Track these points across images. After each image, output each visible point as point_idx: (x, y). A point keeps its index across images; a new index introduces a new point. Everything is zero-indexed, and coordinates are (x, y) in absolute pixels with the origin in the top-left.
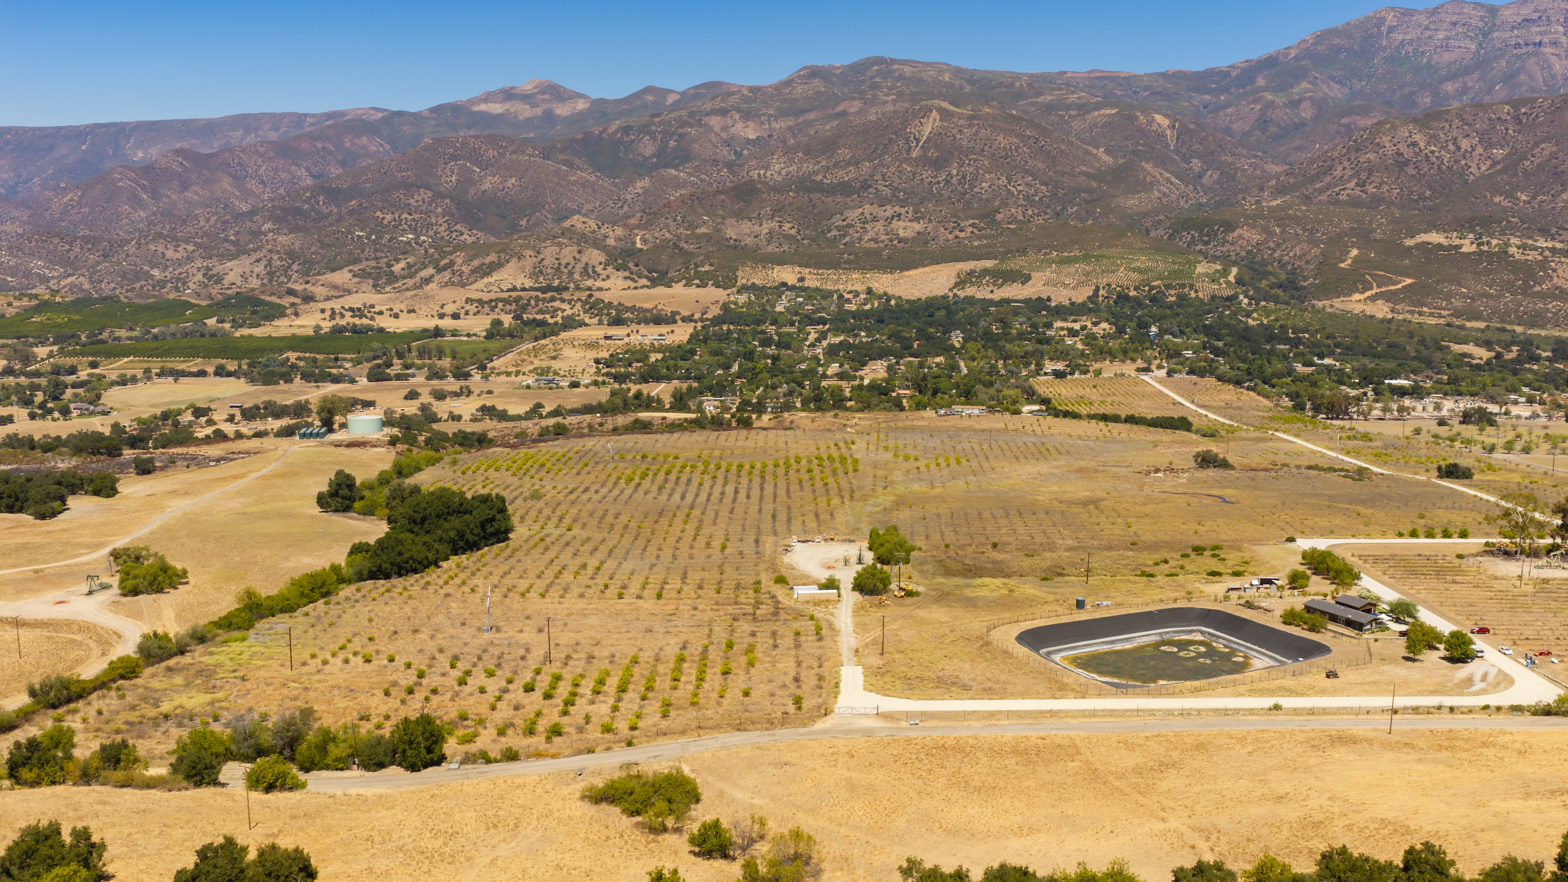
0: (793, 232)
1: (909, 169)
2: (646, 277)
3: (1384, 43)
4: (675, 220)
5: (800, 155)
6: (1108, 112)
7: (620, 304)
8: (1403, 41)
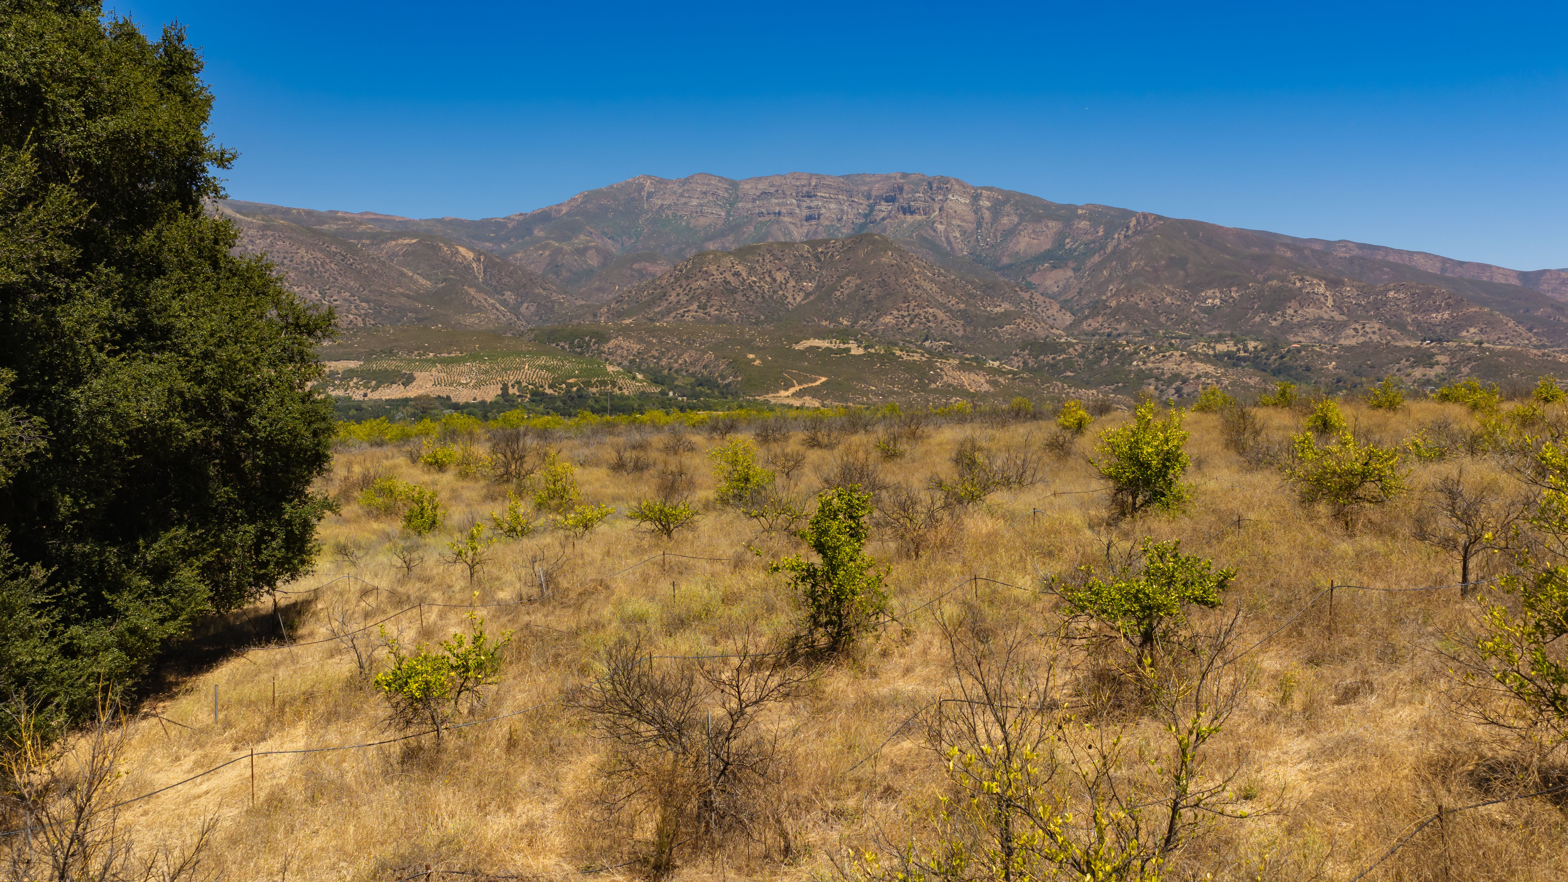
3: (646, 207)
6: (407, 241)
8: (662, 205)
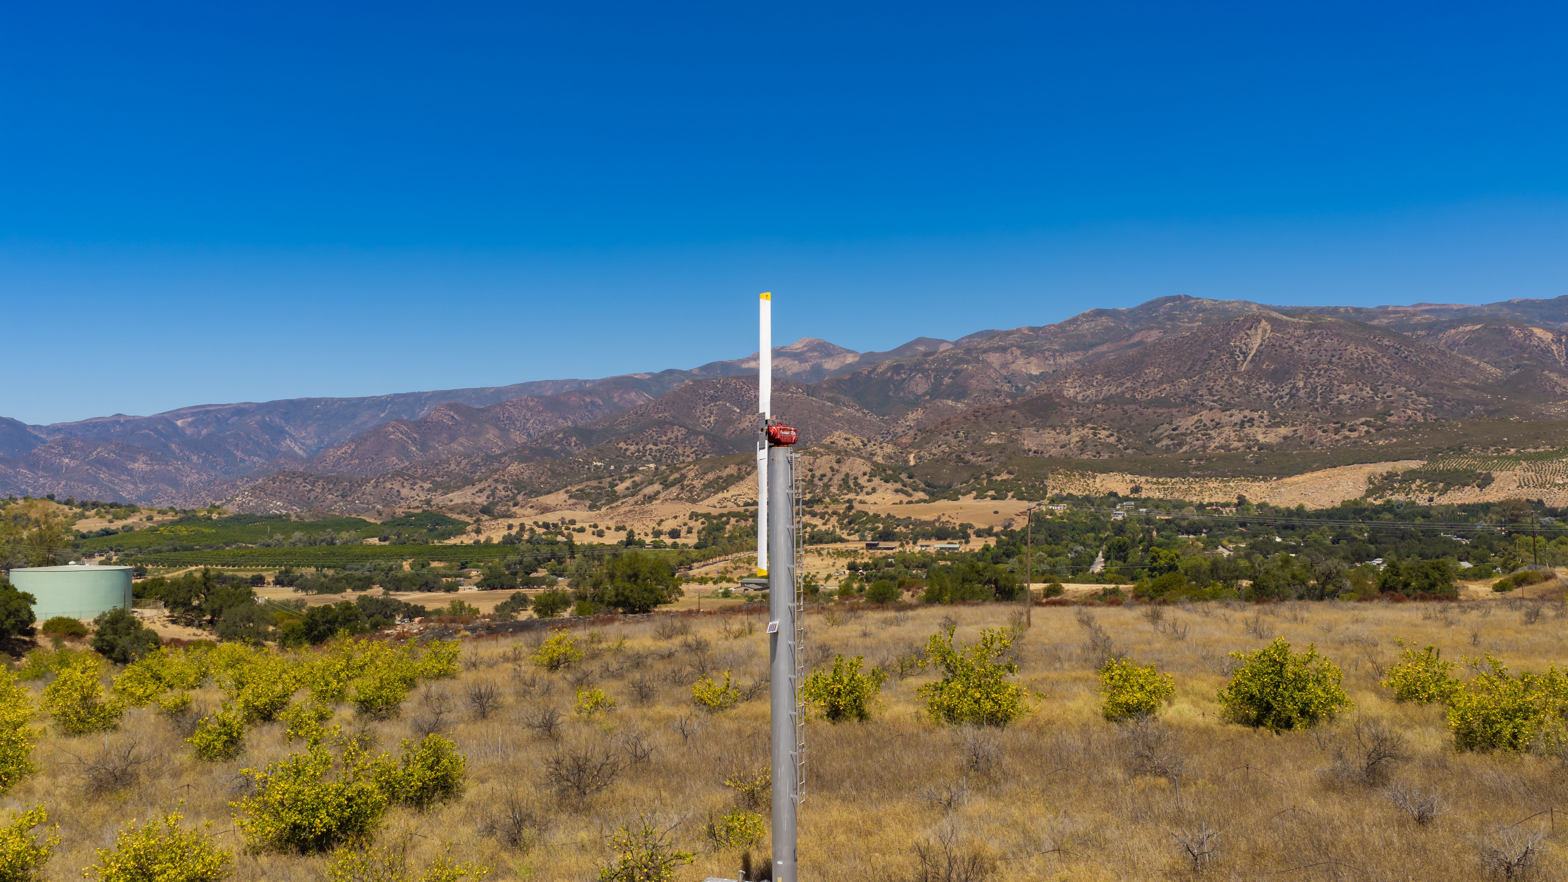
0: (1112, 440)
1: (1241, 382)
2: (923, 490)
4: (956, 437)
5: (1099, 377)
6: (1469, 328)
7: (889, 515)
